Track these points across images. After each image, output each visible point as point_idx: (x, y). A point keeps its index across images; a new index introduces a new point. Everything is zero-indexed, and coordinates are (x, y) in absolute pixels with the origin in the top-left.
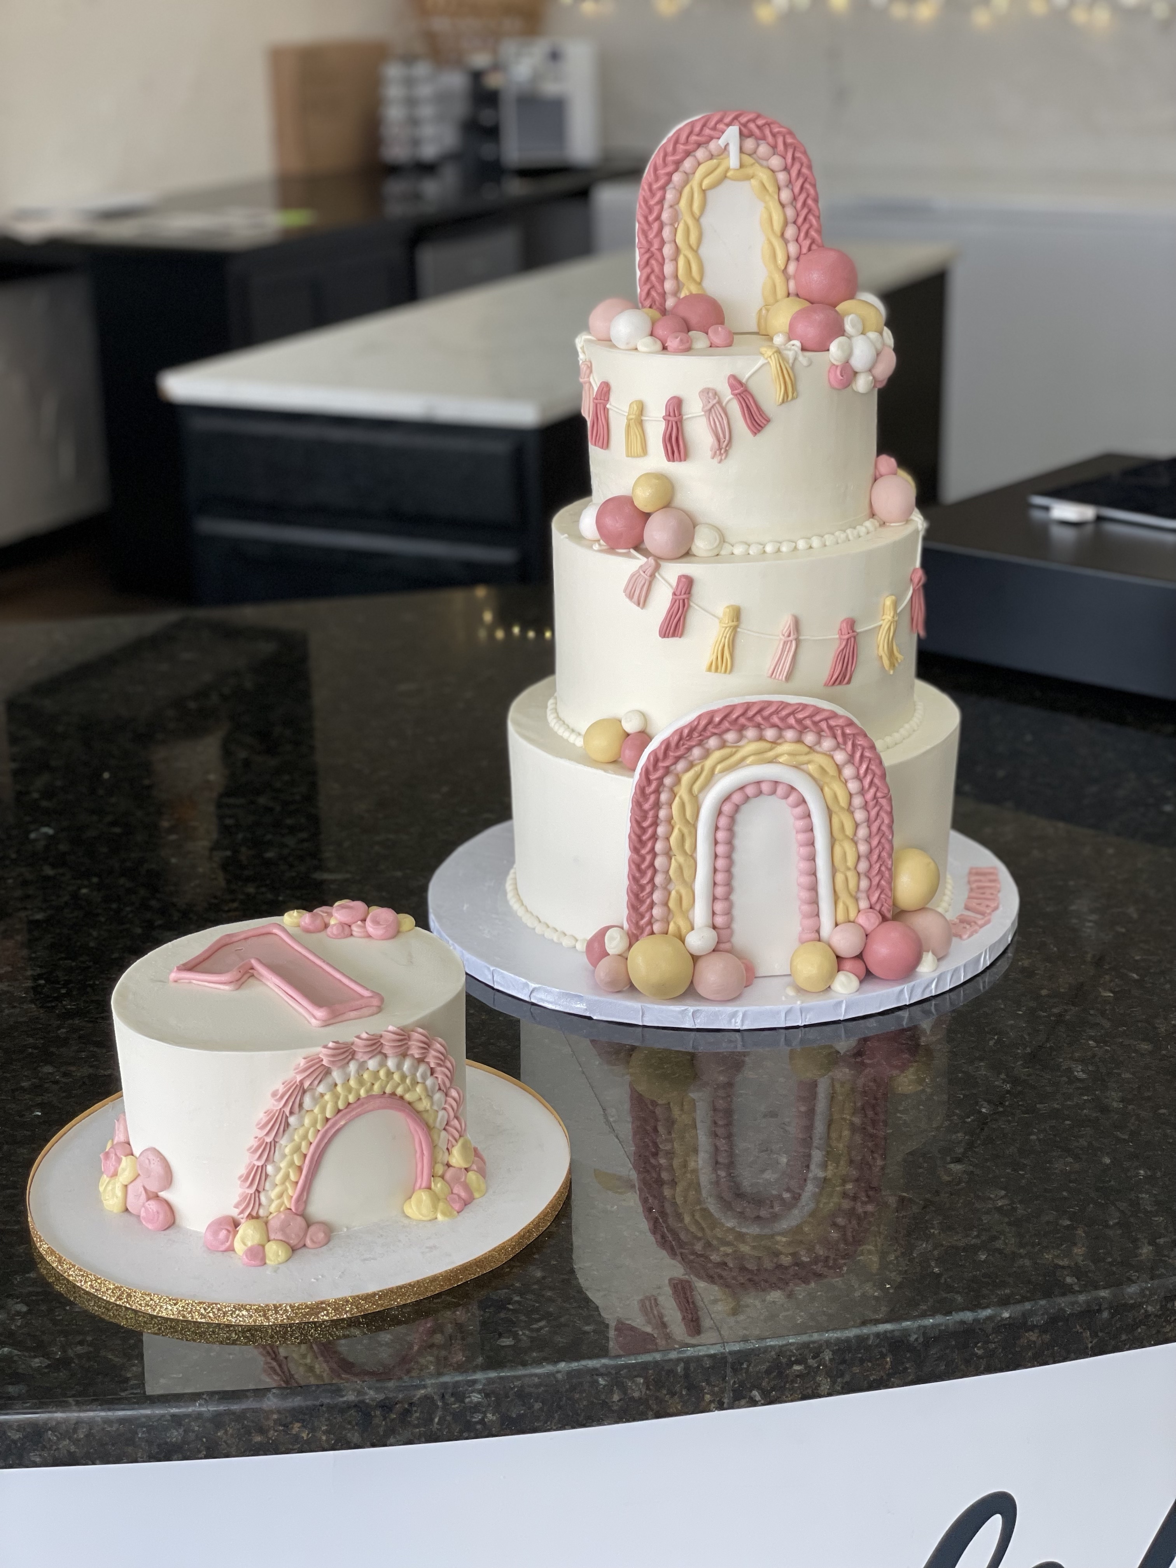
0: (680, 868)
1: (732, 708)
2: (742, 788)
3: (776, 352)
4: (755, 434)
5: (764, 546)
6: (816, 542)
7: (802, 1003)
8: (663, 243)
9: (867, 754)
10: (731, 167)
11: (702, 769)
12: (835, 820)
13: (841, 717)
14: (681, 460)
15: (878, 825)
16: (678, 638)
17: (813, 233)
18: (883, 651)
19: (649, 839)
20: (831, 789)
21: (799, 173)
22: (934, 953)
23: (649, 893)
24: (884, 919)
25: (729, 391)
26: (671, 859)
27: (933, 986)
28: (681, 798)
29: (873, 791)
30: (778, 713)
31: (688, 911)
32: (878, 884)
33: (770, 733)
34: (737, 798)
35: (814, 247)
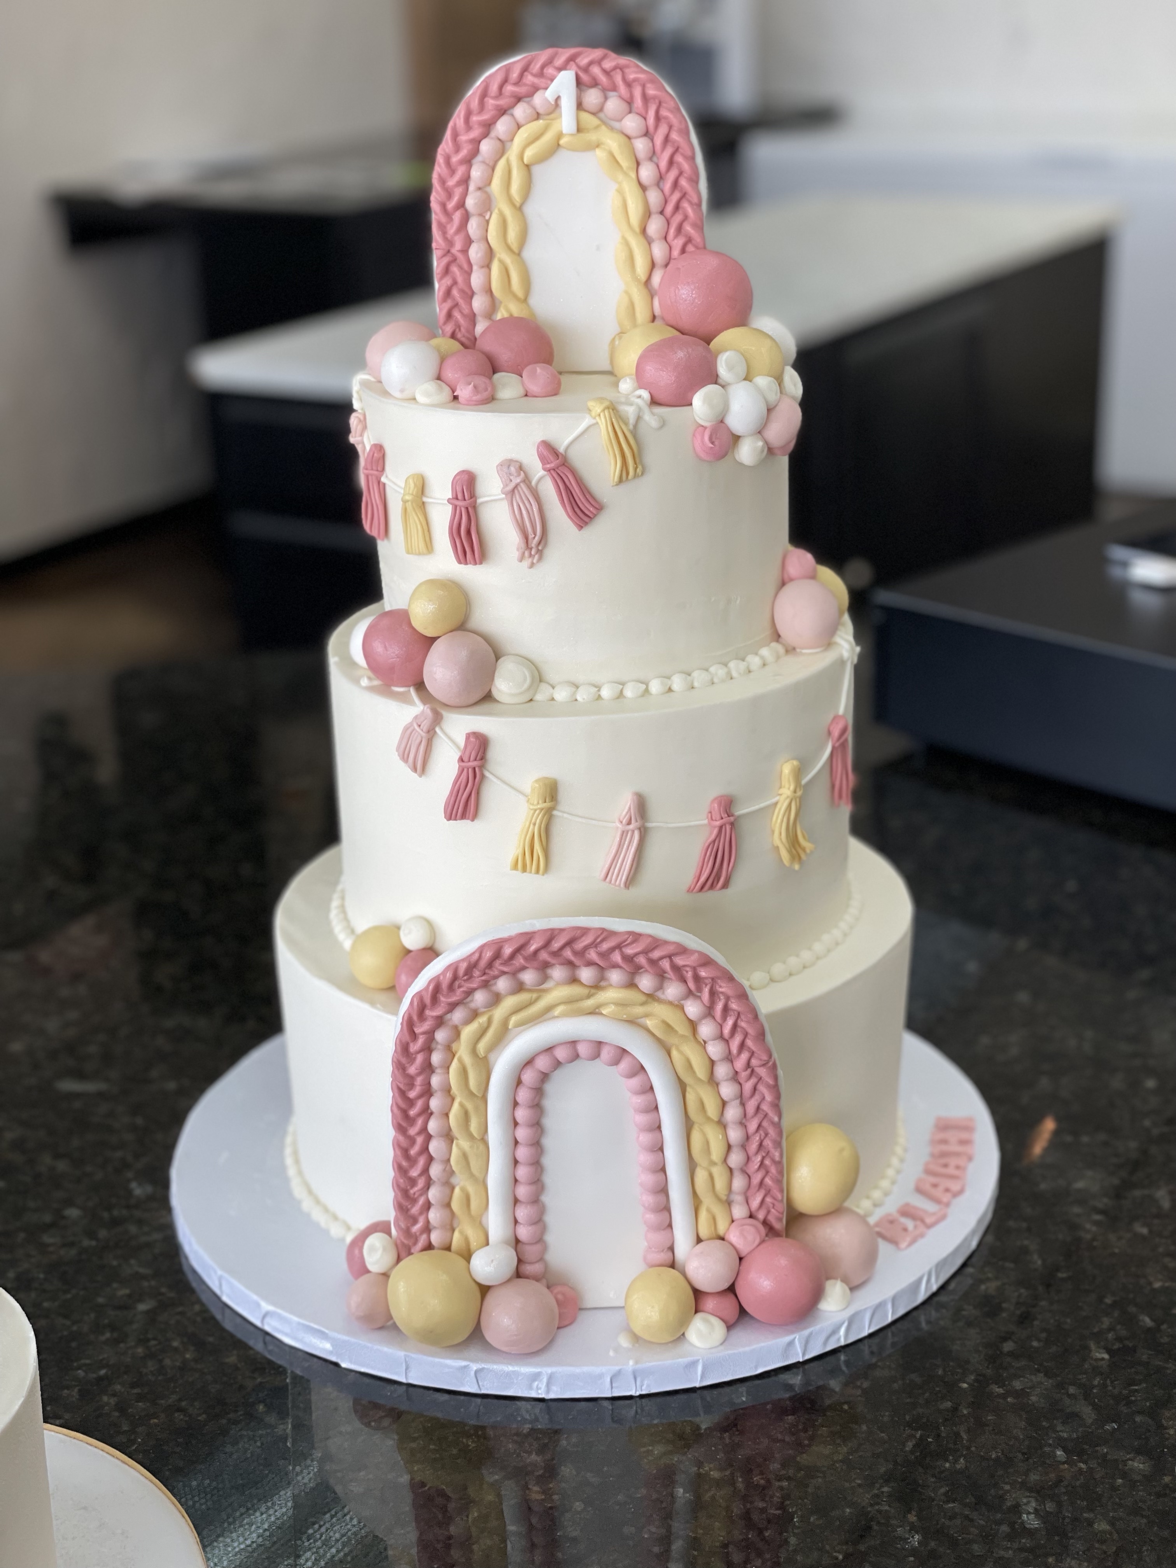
0: (465, 1156)
1: (528, 937)
2: (549, 1050)
3: (608, 408)
4: (580, 527)
5: (599, 688)
6: (677, 683)
7: (636, 1362)
8: (469, 241)
9: (734, 1005)
10: (564, 132)
11: (490, 1022)
12: (690, 1096)
13: (693, 952)
14: (475, 564)
15: (756, 1103)
16: (468, 822)
17: (688, 228)
18: (778, 837)
19: (419, 1114)
20: (681, 1052)
21: (667, 139)
22: (845, 1280)
23: (422, 1189)
24: (770, 1231)
25: (539, 465)
26: (452, 1142)
27: (842, 1331)
28: (460, 1061)
29: (745, 1056)
30: (596, 947)
31: (481, 1216)
32: (761, 1183)
33: (586, 974)
34: (542, 1063)
35: (690, 248)
